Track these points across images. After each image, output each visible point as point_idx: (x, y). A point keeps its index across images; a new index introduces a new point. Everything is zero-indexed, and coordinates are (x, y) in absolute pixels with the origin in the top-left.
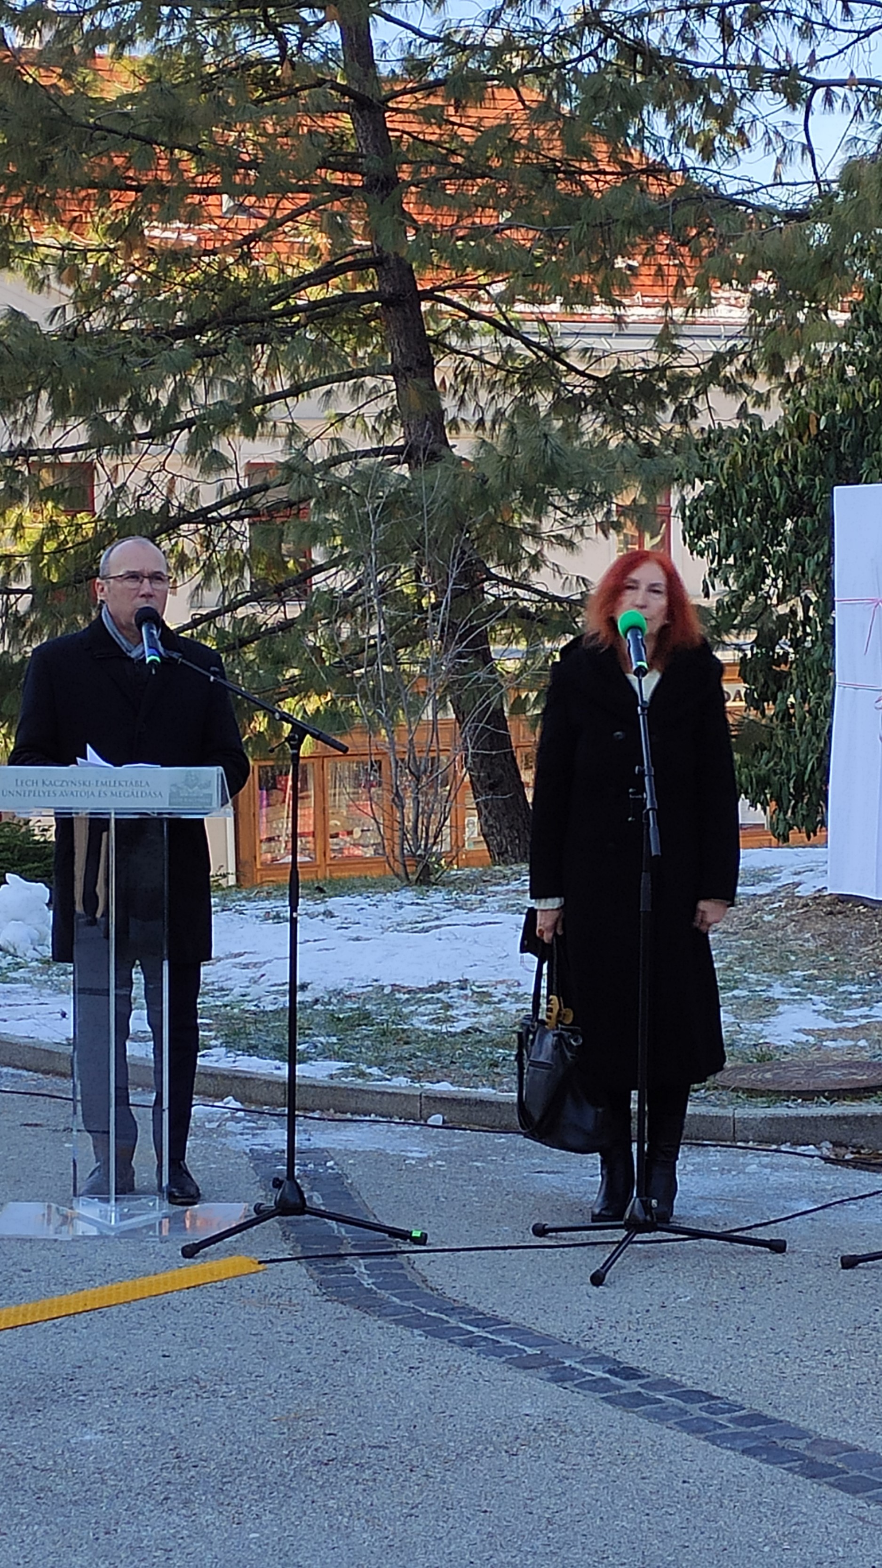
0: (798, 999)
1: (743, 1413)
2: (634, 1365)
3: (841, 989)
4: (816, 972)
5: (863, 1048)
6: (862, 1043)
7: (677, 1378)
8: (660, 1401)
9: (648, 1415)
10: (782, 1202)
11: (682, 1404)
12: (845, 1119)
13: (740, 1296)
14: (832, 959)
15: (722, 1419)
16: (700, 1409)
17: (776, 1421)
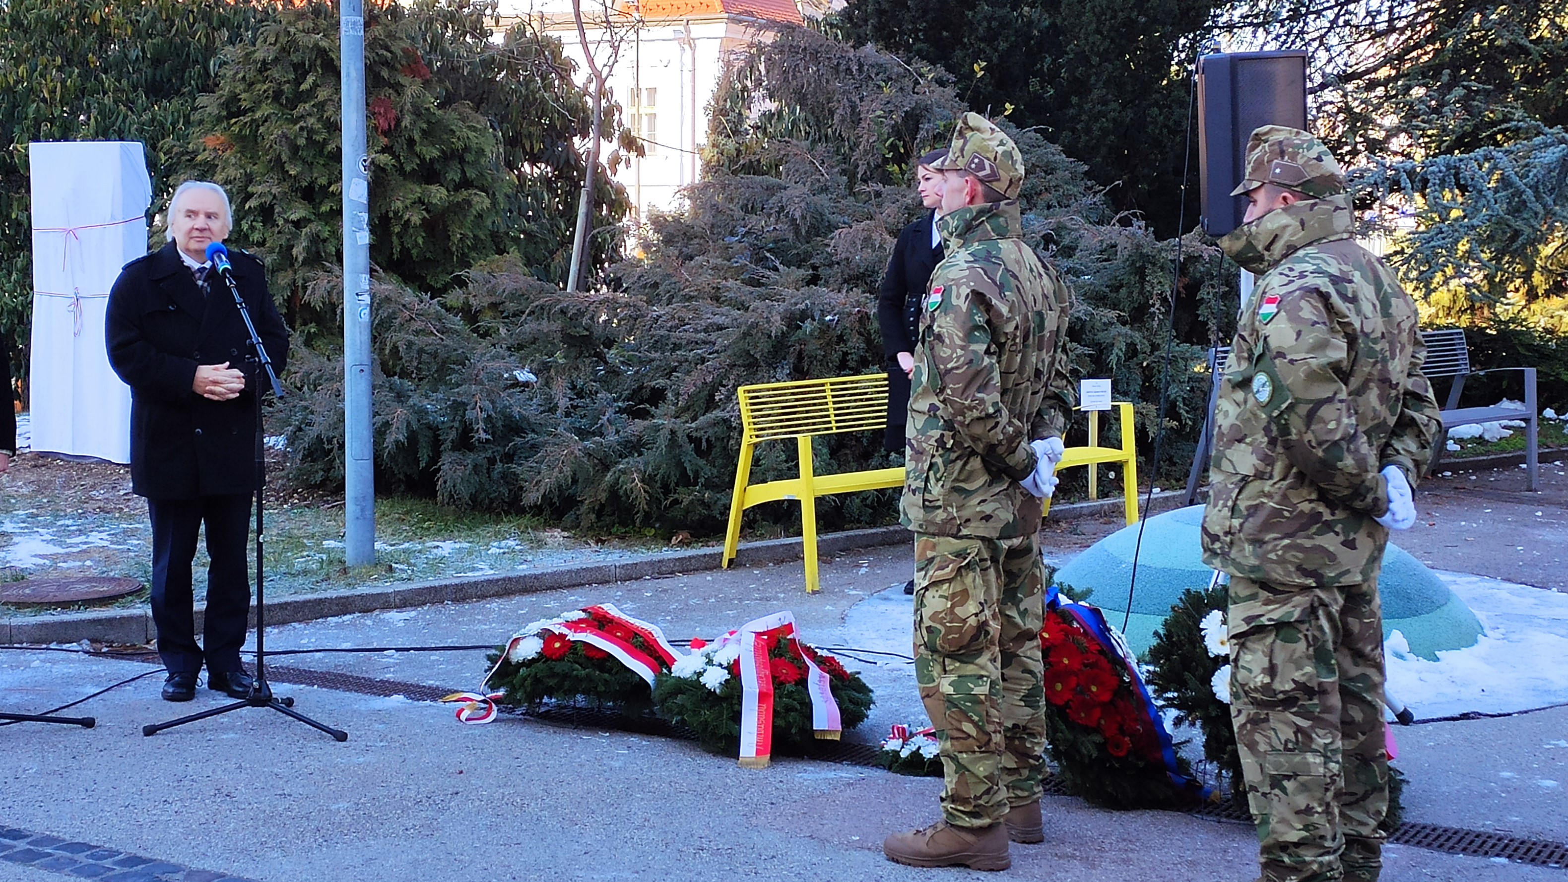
0: (29, 532)
1: (121, 857)
2: (16, 827)
3: (59, 523)
4: (35, 511)
5: (90, 567)
6: (88, 563)
7: (55, 834)
8: (50, 855)
9: (45, 867)
10: (72, 689)
11: (69, 855)
12: (98, 621)
13: (75, 765)
14: (45, 500)
15: (108, 863)
16: (86, 856)
17: (151, 860)
